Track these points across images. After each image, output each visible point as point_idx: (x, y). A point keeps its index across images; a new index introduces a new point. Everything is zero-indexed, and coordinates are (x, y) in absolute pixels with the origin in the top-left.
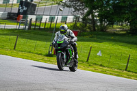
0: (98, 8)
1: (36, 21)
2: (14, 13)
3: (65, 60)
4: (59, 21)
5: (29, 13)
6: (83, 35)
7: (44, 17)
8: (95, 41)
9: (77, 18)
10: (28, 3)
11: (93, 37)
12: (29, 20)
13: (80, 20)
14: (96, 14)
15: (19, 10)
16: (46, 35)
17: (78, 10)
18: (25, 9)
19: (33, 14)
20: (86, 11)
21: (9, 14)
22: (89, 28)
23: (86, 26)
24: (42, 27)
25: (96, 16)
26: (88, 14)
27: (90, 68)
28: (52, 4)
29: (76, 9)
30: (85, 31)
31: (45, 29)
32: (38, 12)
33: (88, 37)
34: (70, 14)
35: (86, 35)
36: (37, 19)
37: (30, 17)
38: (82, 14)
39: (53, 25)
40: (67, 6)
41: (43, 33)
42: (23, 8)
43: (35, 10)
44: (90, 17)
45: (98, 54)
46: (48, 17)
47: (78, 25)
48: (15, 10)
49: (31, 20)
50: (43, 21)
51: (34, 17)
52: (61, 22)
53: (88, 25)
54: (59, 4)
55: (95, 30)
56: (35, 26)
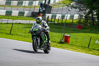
0: (96, 9)
1: (52, 18)
2: (36, 13)
3: (39, 44)
4: (68, 18)
5: (46, 12)
6: (86, 29)
7: (58, 15)
8: (94, 33)
9: (81, 16)
10: (46, 5)
11: (92, 30)
12: (46, 17)
13: (83, 17)
14: (95, 13)
15: (40, 10)
16: (59, 28)
17: (82, 10)
18: (44, 9)
19: (49, 13)
20: (87, 11)
21: (33, 13)
22: (90, 23)
23: (87, 22)
24: (56, 22)
25: (95, 15)
26: (89, 13)
27: (91, 52)
28: (63, 6)
29: (80, 10)
30: (86, 25)
31: (58, 24)
32: (53, 12)
33: (89, 30)
34: (76, 13)
35: (87, 28)
36: (52, 17)
37: (47, 15)
38: (84, 13)
39: (64, 21)
40: (74, 8)
41: (57, 26)
42: (42, 9)
43: (51, 10)
44: (91, 15)
45: (96, 42)
46: (60, 15)
47: (82, 21)
48: (37, 10)
49: (48, 17)
50: (57, 18)
51: (50, 15)
52: (70, 19)
53: (89, 21)
54: (68, 6)
55: (94, 25)
56: (51, 21)
